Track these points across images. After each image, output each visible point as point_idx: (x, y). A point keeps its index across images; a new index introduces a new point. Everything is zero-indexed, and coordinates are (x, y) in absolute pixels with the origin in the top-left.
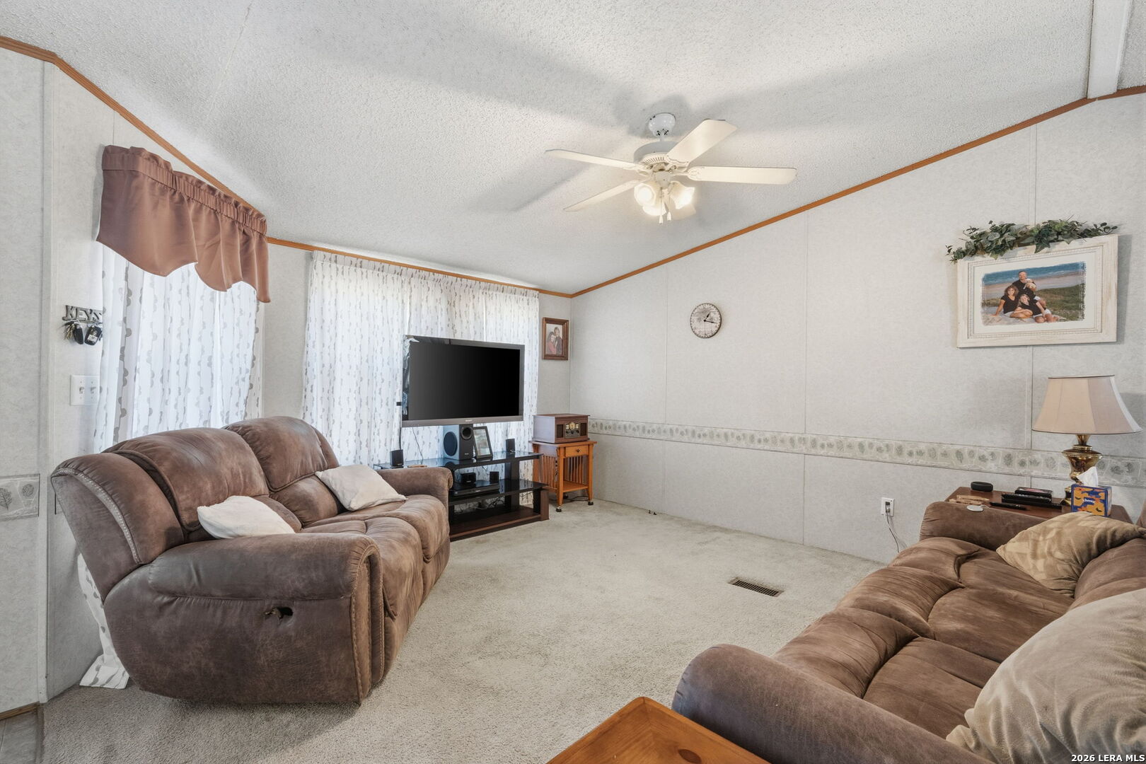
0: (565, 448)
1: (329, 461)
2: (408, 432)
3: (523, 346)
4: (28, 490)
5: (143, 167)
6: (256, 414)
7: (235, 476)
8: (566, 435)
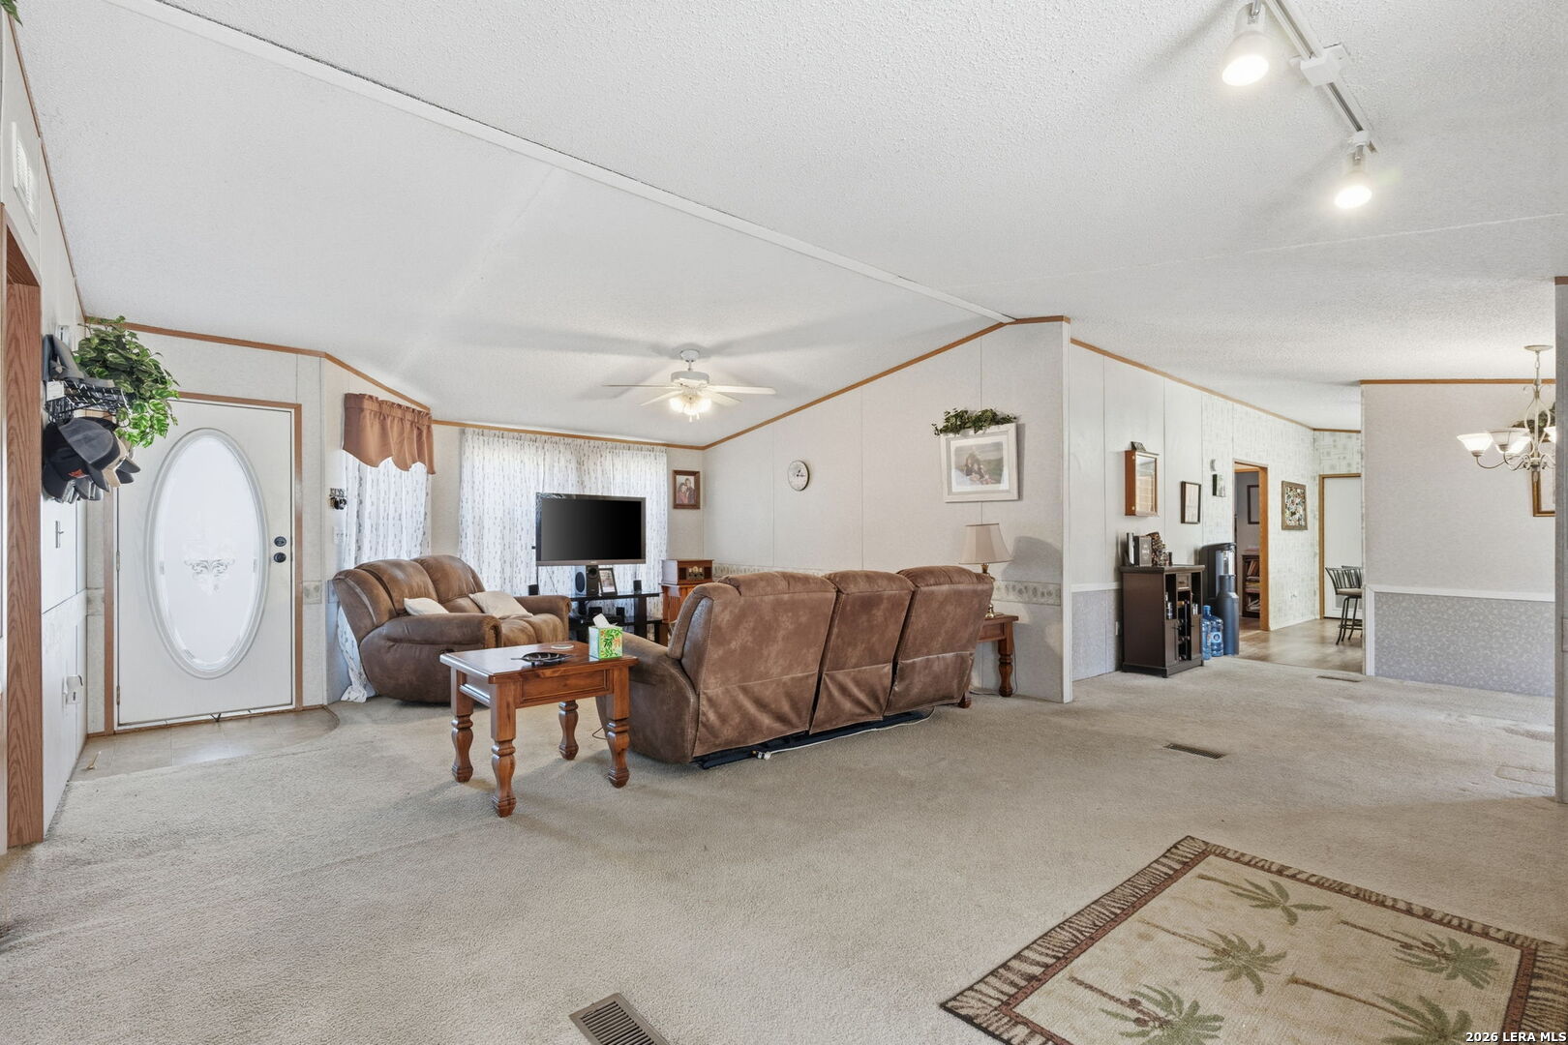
0: (686, 588)
1: (478, 587)
2: (543, 570)
3: (644, 499)
4: (317, 589)
5: (367, 405)
6: (428, 553)
7: (419, 587)
8: (688, 578)
